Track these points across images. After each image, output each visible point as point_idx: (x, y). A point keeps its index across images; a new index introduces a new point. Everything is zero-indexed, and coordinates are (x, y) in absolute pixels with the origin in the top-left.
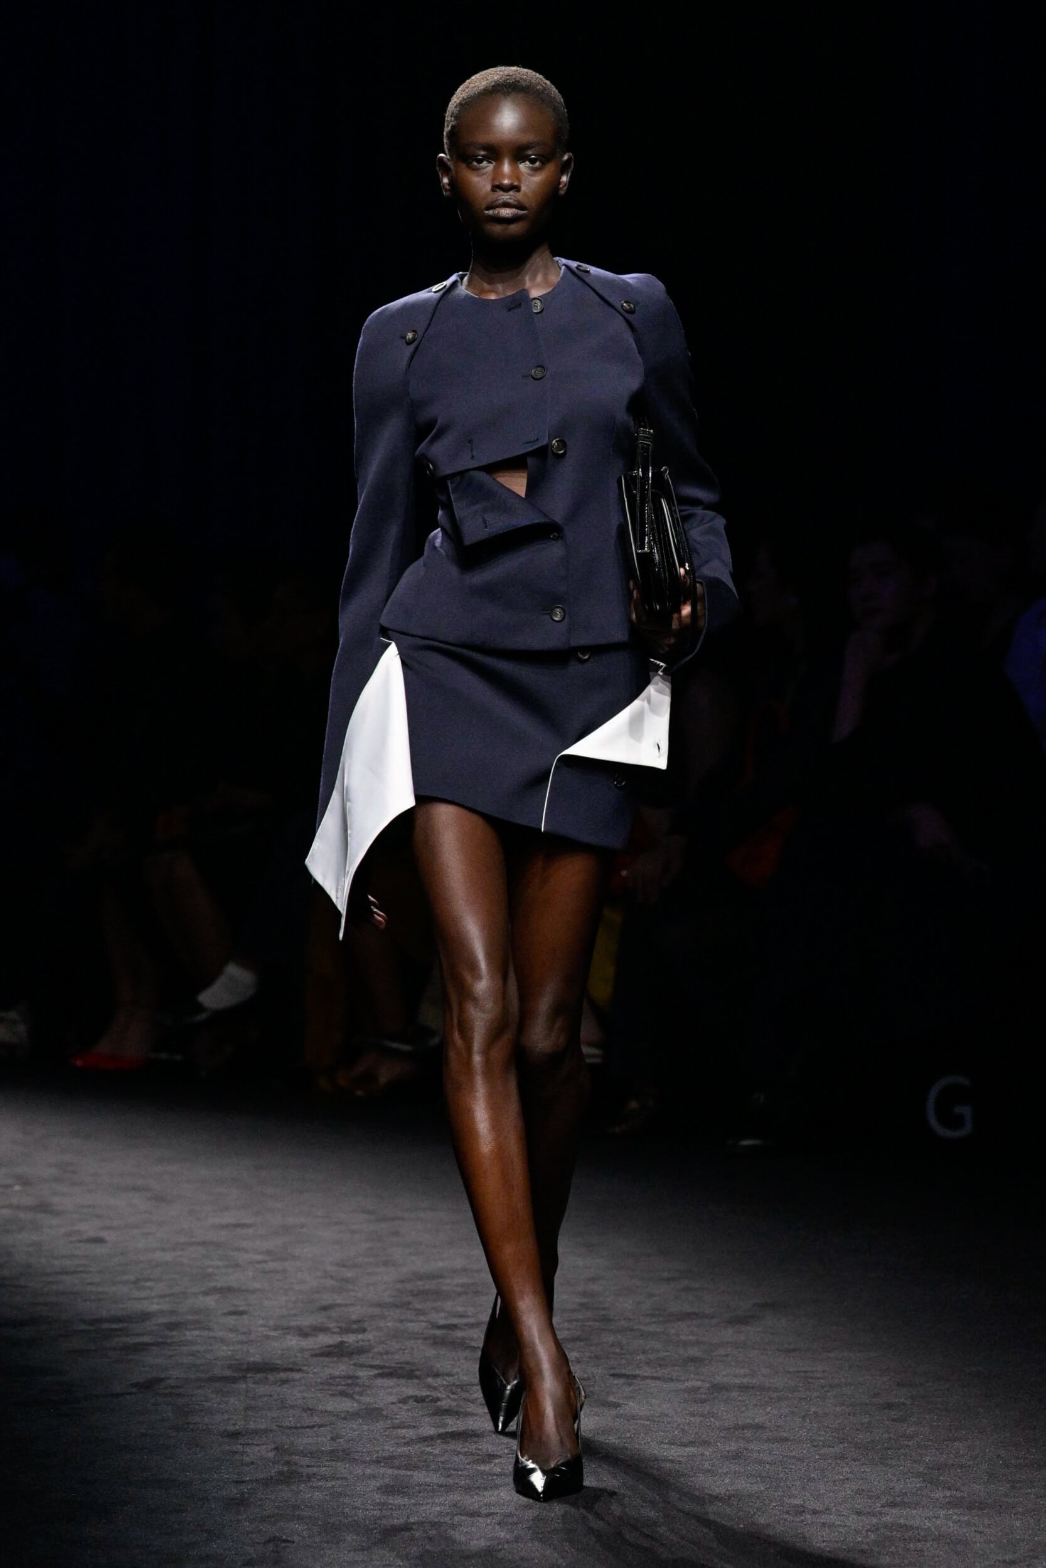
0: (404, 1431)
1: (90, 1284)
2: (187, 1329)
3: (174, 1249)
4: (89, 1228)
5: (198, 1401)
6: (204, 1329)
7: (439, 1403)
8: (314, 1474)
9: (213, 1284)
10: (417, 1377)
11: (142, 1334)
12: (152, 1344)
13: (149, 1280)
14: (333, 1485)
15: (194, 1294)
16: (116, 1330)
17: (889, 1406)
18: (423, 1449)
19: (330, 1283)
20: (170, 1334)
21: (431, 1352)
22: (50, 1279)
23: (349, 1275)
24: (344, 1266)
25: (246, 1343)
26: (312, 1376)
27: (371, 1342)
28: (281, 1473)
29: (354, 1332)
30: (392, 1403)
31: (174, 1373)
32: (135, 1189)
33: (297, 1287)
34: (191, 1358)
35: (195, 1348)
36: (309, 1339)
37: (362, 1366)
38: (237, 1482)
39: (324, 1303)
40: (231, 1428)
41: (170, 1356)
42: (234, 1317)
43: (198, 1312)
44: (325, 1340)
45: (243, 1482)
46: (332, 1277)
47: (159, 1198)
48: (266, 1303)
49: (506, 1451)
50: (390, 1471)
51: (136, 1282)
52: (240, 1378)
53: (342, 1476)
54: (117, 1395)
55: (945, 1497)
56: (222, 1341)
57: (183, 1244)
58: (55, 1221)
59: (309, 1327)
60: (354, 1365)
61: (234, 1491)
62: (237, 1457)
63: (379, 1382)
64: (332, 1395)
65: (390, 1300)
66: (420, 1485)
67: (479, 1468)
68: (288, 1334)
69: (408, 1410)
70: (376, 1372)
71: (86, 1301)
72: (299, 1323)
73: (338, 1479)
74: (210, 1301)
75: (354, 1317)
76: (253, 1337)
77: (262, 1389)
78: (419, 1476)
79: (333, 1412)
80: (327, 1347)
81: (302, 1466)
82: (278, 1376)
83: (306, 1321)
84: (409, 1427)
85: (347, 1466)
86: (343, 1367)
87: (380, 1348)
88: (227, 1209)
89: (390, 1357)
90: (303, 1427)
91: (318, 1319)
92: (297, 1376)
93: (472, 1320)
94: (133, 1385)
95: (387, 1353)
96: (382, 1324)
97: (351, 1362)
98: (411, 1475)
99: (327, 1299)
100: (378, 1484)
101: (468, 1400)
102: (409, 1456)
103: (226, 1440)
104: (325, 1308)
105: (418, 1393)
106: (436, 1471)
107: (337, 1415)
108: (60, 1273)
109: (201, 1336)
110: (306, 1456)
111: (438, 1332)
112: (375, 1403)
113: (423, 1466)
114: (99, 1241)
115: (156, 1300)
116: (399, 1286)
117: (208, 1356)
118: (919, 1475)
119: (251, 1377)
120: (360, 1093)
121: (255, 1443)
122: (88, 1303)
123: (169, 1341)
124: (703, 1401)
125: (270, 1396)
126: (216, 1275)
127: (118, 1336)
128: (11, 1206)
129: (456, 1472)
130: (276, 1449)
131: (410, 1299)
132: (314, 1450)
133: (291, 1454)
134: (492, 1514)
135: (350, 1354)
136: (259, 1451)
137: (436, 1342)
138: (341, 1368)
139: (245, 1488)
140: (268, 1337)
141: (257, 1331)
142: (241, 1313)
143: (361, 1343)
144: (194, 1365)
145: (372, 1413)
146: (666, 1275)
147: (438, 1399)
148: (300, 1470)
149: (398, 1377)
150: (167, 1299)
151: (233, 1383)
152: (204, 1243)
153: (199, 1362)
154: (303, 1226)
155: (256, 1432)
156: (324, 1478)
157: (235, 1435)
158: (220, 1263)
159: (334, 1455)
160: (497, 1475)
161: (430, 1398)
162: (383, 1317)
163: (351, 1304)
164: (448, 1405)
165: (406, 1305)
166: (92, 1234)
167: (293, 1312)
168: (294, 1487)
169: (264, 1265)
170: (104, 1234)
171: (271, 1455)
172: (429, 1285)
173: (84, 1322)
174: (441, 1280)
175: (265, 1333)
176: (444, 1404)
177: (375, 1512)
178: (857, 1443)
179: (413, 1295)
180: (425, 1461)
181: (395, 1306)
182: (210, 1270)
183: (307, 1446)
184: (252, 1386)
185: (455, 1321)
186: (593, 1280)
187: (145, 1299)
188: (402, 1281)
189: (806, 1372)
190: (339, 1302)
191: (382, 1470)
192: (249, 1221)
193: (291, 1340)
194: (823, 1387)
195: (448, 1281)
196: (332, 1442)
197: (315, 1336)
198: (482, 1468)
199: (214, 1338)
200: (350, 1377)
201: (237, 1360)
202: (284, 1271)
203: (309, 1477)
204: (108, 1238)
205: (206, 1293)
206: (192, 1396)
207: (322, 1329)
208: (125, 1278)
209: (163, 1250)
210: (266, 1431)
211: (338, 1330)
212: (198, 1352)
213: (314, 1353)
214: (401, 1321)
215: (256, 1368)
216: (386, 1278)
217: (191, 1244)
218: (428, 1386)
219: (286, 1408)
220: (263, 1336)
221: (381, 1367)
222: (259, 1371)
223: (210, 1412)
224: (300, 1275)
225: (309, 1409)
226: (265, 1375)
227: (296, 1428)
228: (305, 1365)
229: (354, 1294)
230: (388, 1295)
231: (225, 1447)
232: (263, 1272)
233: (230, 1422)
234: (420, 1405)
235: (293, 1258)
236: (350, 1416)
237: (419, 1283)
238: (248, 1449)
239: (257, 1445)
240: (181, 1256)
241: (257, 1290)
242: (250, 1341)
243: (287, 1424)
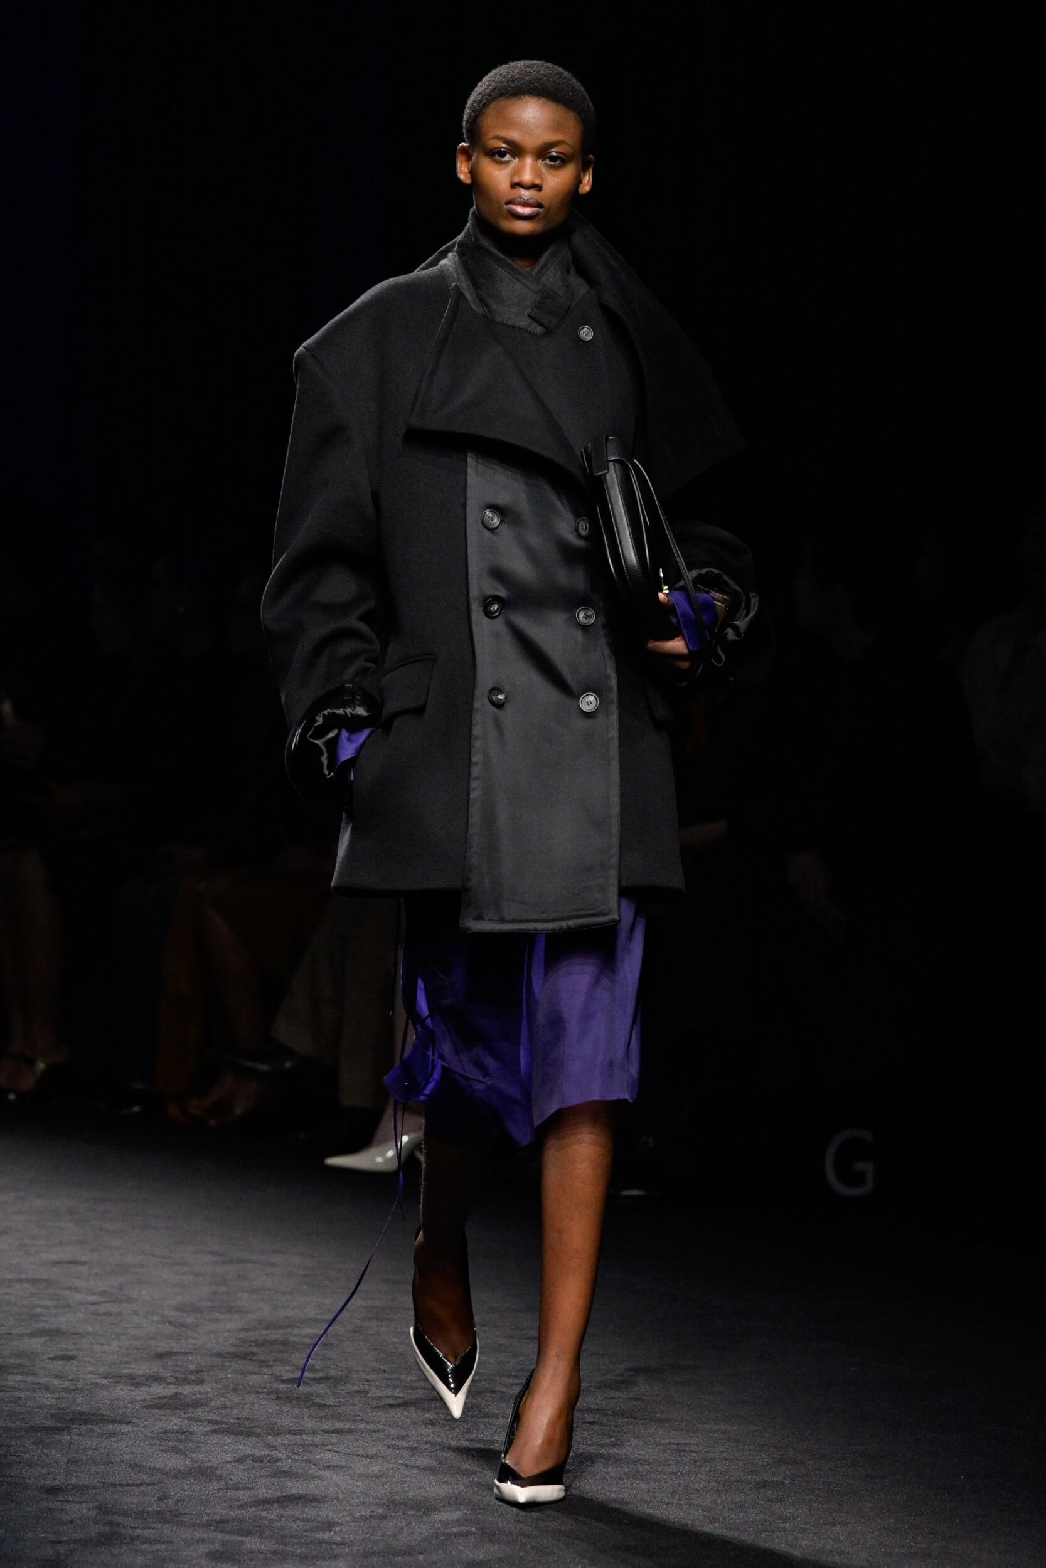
0: (238, 1493)
2: (9, 1373)
5: (16, 1452)
6: (27, 1374)
7: (278, 1464)
8: (138, 1537)
9: (40, 1326)
10: (258, 1435)
14: (157, 1549)
15: (20, 1335)
17: (764, 1485)
18: (258, 1513)
19: (168, 1329)
21: (271, 1407)
23: (190, 1320)
24: (184, 1311)
25: (74, 1390)
26: (142, 1429)
27: (209, 1395)
28: (101, 1534)
29: (189, 1383)
30: (230, 1462)
33: (133, 1332)
34: (13, 1405)
35: (17, 1394)
36: (142, 1389)
37: (197, 1420)
38: (53, 1542)
39: (159, 1350)
40: (50, 1483)
42: (61, 1362)
43: (22, 1354)
44: (158, 1390)
45: (60, 1543)
46: (170, 1323)
48: (97, 1348)
49: (348, 1519)
50: (220, 1536)
52: (64, 1430)
53: (168, 1539)
56: (47, 1388)
57: (10, 1280)
59: (142, 1376)
60: (188, 1419)
61: (49, 1552)
62: (57, 1514)
63: (217, 1438)
64: (162, 1451)
65: (232, 1350)
66: (252, 1553)
67: (317, 1536)
68: (120, 1382)
69: (245, 1470)
70: (213, 1427)
72: (130, 1371)
73: (163, 1542)
74: (36, 1344)
75: (192, 1367)
76: (80, 1385)
77: (87, 1442)
78: (252, 1543)
79: (162, 1470)
80: (160, 1398)
81: (125, 1527)
82: (105, 1428)
83: (141, 1369)
84: (243, 1489)
85: (175, 1528)
86: (177, 1421)
87: (217, 1402)
88: (61, 1244)
89: (228, 1411)
90: (128, 1485)
91: (154, 1368)
92: (125, 1428)
93: (320, 1375)
95: (225, 1407)
96: (221, 1375)
97: (186, 1416)
98: (242, 1541)
99: (163, 1346)
100: (207, 1550)
101: (310, 1462)
102: (241, 1521)
103: (44, 1496)
104: (160, 1356)
106: (270, 1537)
107: (166, 1474)
109: (26, 1382)
110: (130, 1516)
111: (282, 1387)
112: (209, 1461)
113: (257, 1531)
116: (243, 1335)
117: (29, 1403)
119: (76, 1428)
120: (212, 1123)
121: (75, 1500)
125: (95, 1449)
126: (44, 1316)
130: (99, 1507)
131: (254, 1349)
132: (139, 1509)
133: (115, 1513)
135: (185, 1406)
136: (79, 1510)
137: (279, 1397)
138: (175, 1422)
139: (62, 1549)
140: (96, 1385)
141: (85, 1378)
142: (69, 1358)
143: (198, 1396)
144: (15, 1413)
145: (204, 1472)
147: (278, 1460)
148: (124, 1531)
149: (236, 1434)
151: (56, 1434)
152: (34, 1281)
153: (19, 1409)
154: (142, 1266)
155: (79, 1489)
156: (147, 1541)
157: (54, 1491)
158: (50, 1303)
159: (162, 1517)
160: (337, 1544)
161: (269, 1458)
162: (222, 1368)
163: (190, 1353)
164: (288, 1466)
165: (247, 1356)
167: (125, 1359)
168: (115, 1550)
169: (97, 1307)
171: (93, 1513)
172: (277, 1335)
174: (289, 1330)
175: (92, 1381)
176: (284, 1465)
179: (257, 1345)
180: (260, 1526)
181: (235, 1356)
182: (38, 1310)
183: (133, 1506)
184: (76, 1438)
188: (247, 1330)
189: (678, 1444)
190: (175, 1350)
191: (212, 1535)
192: (84, 1258)
193: (121, 1389)
194: (695, 1461)
195: (296, 1331)
196: (159, 1502)
197: (150, 1386)
198: (321, 1535)
199: (39, 1384)
200: (183, 1433)
201: (63, 1409)
202: (120, 1314)
203: (132, 1539)
205: (32, 1335)
206: (10, 1446)
207: (157, 1379)
210: (89, 1487)
211: (174, 1380)
212: (20, 1398)
213: (146, 1404)
214: (243, 1373)
215: (82, 1418)
216: (229, 1326)
217: (20, 1281)
218: (268, 1445)
219: (112, 1463)
220: (92, 1384)
221: (217, 1422)
222: (85, 1422)
223: (30, 1464)
224: (136, 1319)
225: (137, 1465)
226: (91, 1426)
227: (121, 1485)
228: (135, 1417)
229: (195, 1342)
230: (231, 1345)
231: (43, 1504)
232: (96, 1314)
233: (50, 1476)
234: (257, 1465)
235: (130, 1300)
236: (180, 1474)
237: (264, 1332)
238: (68, 1507)
239: (78, 1502)
240: (7, 1294)
241: (88, 1333)
242: (77, 1389)
243: (112, 1480)
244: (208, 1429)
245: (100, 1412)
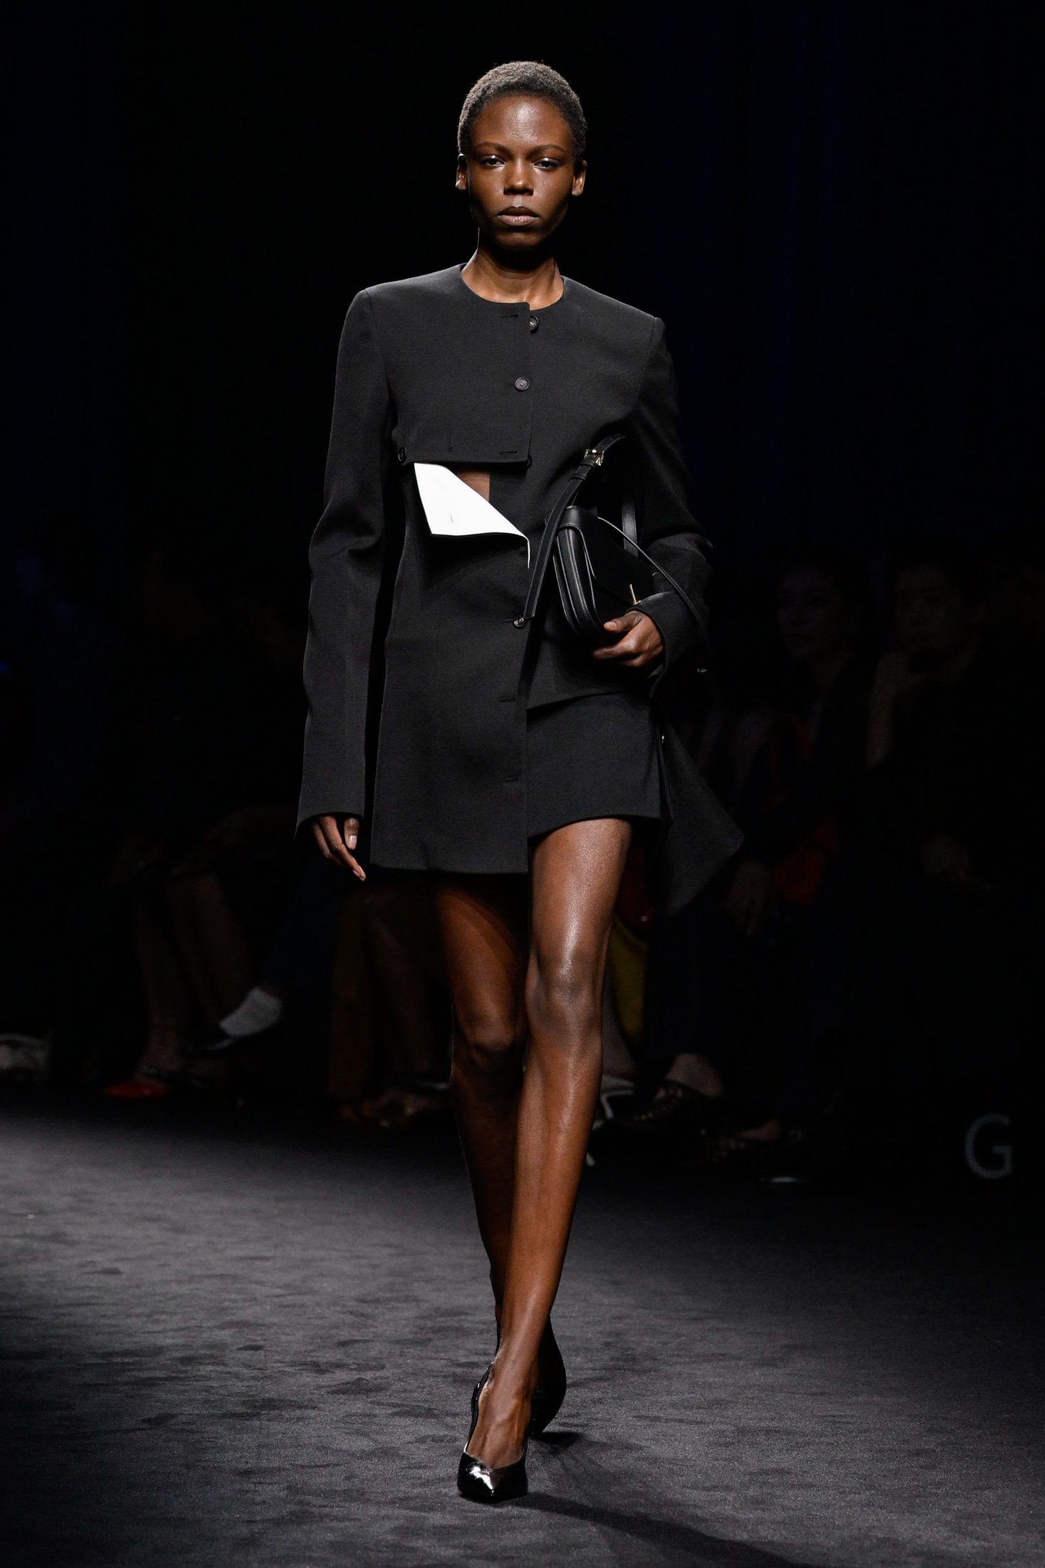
0: (421, 1471)
1: (104, 1316)
2: (201, 1364)
3: (190, 1282)
4: (102, 1260)
5: (209, 1438)
6: (218, 1364)
7: (457, 1443)
8: (327, 1515)
9: (228, 1318)
10: (436, 1416)
11: (154, 1369)
12: (165, 1379)
13: (163, 1313)
14: (346, 1526)
15: (209, 1328)
16: (128, 1364)
17: (918, 1453)
18: (439, 1490)
19: (349, 1319)
20: (183, 1369)
21: (450, 1390)
22: (61, 1311)
23: (369, 1310)
24: (363, 1301)
25: (262, 1378)
26: (327, 1413)
27: (389, 1380)
28: (292, 1513)
29: (371, 1369)
30: (410, 1442)
31: (187, 1409)
32: (153, 1220)
33: (315, 1322)
34: (206, 1393)
35: (209, 1383)
36: (326, 1375)
37: (378, 1404)
38: (247, 1522)
39: (342, 1339)
40: (242, 1466)
41: (185, 1391)
42: (249, 1352)
43: (212, 1346)
44: (342, 1376)
45: (254, 1522)
46: (351, 1313)
47: (178, 1230)
48: (283, 1338)
50: (404, 1512)
51: (149, 1316)
52: (254, 1416)
53: (356, 1517)
54: (127, 1431)
55: (974, 1547)
56: (237, 1376)
57: (200, 1276)
58: (70, 1252)
59: (326, 1363)
60: (371, 1403)
61: (244, 1531)
62: (250, 1495)
63: (398, 1421)
64: (346, 1433)
65: (410, 1337)
68: (306, 1370)
69: (426, 1449)
70: (394, 1410)
71: (97, 1334)
72: (315, 1359)
73: (351, 1520)
74: (225, 1335)
75: (373, 1354)
76: (268, 1373)
77: (276, 1427)
79: (348, 1451)
80: (343, 1384)
81: (314, 1506)
82: (293, 1413)
83: (326, 1356)
84: (425, 1467)
85: (361, 1506)
86: (360, 1405)
87: (398, 1386)
88: (246, 1240)
89: (408, 1395)
90: (316, 1466)
91: (336, 1355)
92: (312, 1413)
94: (144, 1421)
95: (405, 1391)
96: (401, 1361)
97: (369, 1400)
98: (425, 1517)
99: (344, 1334)
100: (392, 1526)
102: (423, 1498)
103: (238, 1478)
104: (343, 1344)
105: (434, 1432)
106: (451, 1512)
107: (353, 1455)
108: (69, 1305)
109: (216, 1371)
110: (319, 1495)
111: (459, 1370)
112: (392, 1442)
113: (439, 1507)
114: (114, 1272)
115: (171, 1334)
116: (420, 1322)
117: (221, 1392)
118: (947, 1523)
119: (265, 1414)
120: (385, 1124)
121: (267, 1481)
122: (100, 1336)
123: (182, 1375)
124: (727, 1445)
125: (284, 1433)
126: (233, 1309)
127: (132, 1370)
128: (23, 1236)
129: (472, 1514)
130: (289, 1488)
131: (431, 1336)
132: (328, 1489)
133: (304, 1493)
134: (508, 1558)
135: (368, 1391)
136: (271, 1491)
137: (456, 1380)
138: (358, 1405)
139: (256, 1528)
140: (284, 1373)
141: (273, 1367)
142: (257, 1348)
143: (379, 1381)
144: (206, 1402)
145: (387, 1453)
146: (694, 1314)
147: (456, 1439)
148: (313, 1510)
149: (416, 1416)
150: (182, 1333)
151: (247, 1420)
152: (222, 1276)
153: (212, 1398)
154: (322, 1260)
155: (270, 1471)
156: (336, 1518)
157: (246, 1473)
158: (238, 1297)
159: (349, 1496)
160: (515, 1518)
161: (449, 1438)
162: (402, 1354)
163: (368, 1341)
165: (424, 1343)
166: (108, 1265)
167: (311, 1348)
168: (306, 1528)
169: (282, 1299)
170: (118, 1265)
171: (283, 1494)
172: (452, 1322)
173: (97, 1356)
174: (463, 1317)
175: (280, 1369)
177: (388, 1554)
178: (885, 1491)
179: (434, 1332)
180: (441, 1503)
181: (414, 1343)
182: (227, 1304)
183: (321, 1486)
184: (266, 1423)
185: (476, 1359)
186: (619, 1318)
187: (159, 1332)
188: (422, 1317)
189: (834, 1416)
190: (356, 1338)
191: (396, 1512)
192: (268, 1254)
193: (307, 1377)
194: (851, 1432)
195: (469, 1318)
196: (346, 1482)
197: (334, 1373)
199: (230, 1373)
200: (366, 1415)
201: (253, 1396)
202: (302, 1306)
203: (322, 1517)
204: (122, 1270)
205: (222, 1327)
206: (204, 1432)
207: (340, 1366)
208: (139, 1310)
209: (179, 1282)
210: (280, 1469)
211: (356, 1366)
212: (212, 1387)
213: (330, 1390)
214: (421, 1358)
215: (271, 1404)
216: (406, 1314)
217: (209, 1277)
218: (447, 1425)
219: (301, 1446)
220: (280, 1372)
221: (399, 1405)
222: (275, 1407)
223: (222, 1449)
224: (318, 1310)
225: (324, 1447)
226: (280, 1412)
227: (310, 1467)
228: (320, 1403)
229: (374, 1330)
230: (408, 1332)
231: (237, 1486)
232: (281, 1306)
233: (243, 1460)
234: (437, 1445)
235: (312, 1292)
236: (366, 1455)
237: (440, 1319)
238: (260, 1488)
239: (269, 1484)
240: (197, 1289)
241: (274, 1324)
242: (265, 1377)
243: (300, 1462)
244: (390, 1412)
245: (288, 1398)
